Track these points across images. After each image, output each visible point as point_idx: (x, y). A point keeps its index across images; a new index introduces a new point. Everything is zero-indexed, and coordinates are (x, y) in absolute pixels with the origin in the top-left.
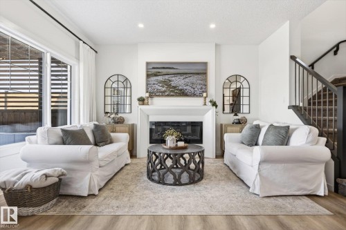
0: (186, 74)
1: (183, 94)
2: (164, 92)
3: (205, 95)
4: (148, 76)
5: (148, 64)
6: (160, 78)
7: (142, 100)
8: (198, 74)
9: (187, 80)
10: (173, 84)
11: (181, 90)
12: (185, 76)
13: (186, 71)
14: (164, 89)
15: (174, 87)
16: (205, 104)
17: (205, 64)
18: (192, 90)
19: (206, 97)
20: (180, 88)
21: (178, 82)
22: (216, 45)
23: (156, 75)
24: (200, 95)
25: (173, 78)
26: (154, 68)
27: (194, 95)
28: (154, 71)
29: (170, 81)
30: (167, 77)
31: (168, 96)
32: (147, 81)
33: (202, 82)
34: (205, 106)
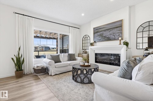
0: (110, 29)
1: (109, 39)
2: (100, 39)
3: (120, 38)
4: (94, 33)
5: (94, 28)
6: (99, 34)
7: (92, 44)
8: (117, 27)
9: (111, 32)
10: (104, 35)
11: (108, 37)
13: (110, 28)
14: (100, 38)
15: (105, 37)
16: (120, 44)
18: (114, 37)
19: (120, 40)
20: (107, 36)
21: (107, 34)
22: (130, 7)
23: (97, 33)
24: (118, 39)
25: (104, 33)
26: (96, 30)
27: (115, 39)
29: (103, 34)
30: (101, 33)
31: (102, 41)
32: (94, 36)
33: (119, 32)
34: (120, 45)
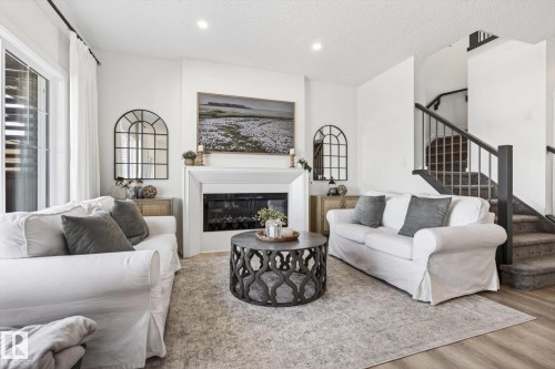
0: (263, 117)
1: (258, 149)
2: (229, 144)
3: (292, 151)
4: (202, 116)
5: (200, 95)
6: (222, 122)
7: (190, 157)
8: (281, 119)
9: (264, 127)
10: (243, 132)
11: (256, 142)
12: (262, 120)
13: (263, 113)
14: (228, 140)
15: (246, 138)
16: (293, 166)
17: (292, 105)
18: (273, 144)
19: (294, 156)
20: (255, 139)
21: (251, 129)
22: (307, 79)
23: (214, 115)
24: (285, 152)
25: (243, 123)
26: (211, 104)
27: (275, 151)
28: (211, 109)
29: (238, 127)
30: (233, 120)
31: (235, 151)
32: (199, 125)
33: (286, 132)
34: (293, 170)
